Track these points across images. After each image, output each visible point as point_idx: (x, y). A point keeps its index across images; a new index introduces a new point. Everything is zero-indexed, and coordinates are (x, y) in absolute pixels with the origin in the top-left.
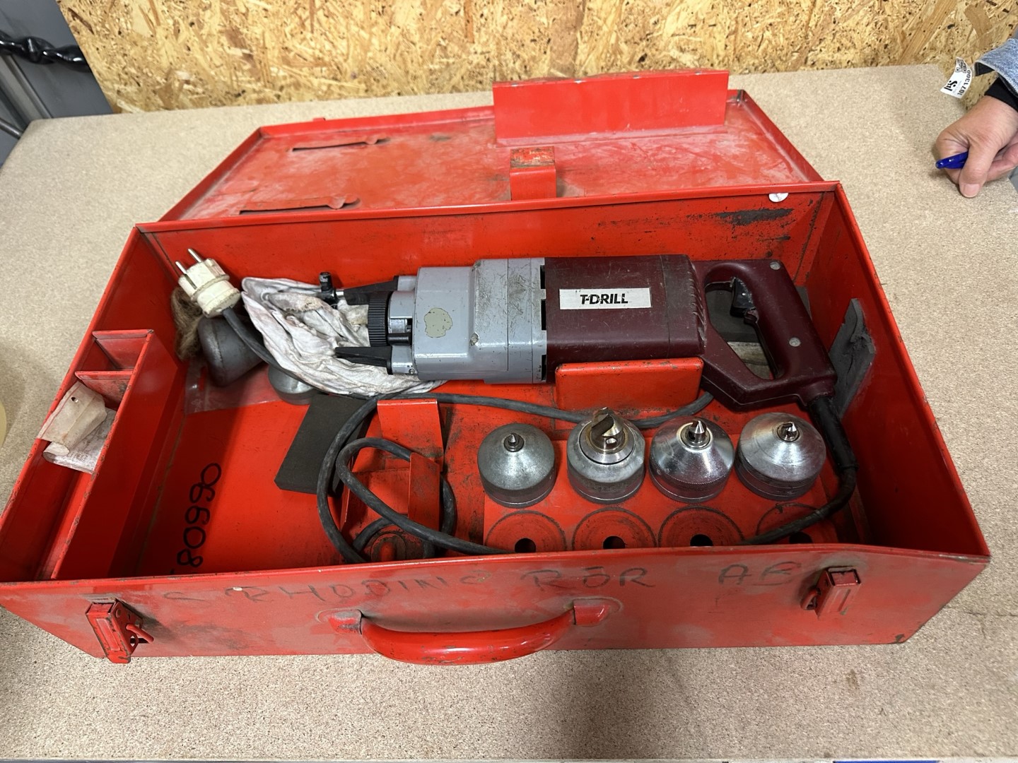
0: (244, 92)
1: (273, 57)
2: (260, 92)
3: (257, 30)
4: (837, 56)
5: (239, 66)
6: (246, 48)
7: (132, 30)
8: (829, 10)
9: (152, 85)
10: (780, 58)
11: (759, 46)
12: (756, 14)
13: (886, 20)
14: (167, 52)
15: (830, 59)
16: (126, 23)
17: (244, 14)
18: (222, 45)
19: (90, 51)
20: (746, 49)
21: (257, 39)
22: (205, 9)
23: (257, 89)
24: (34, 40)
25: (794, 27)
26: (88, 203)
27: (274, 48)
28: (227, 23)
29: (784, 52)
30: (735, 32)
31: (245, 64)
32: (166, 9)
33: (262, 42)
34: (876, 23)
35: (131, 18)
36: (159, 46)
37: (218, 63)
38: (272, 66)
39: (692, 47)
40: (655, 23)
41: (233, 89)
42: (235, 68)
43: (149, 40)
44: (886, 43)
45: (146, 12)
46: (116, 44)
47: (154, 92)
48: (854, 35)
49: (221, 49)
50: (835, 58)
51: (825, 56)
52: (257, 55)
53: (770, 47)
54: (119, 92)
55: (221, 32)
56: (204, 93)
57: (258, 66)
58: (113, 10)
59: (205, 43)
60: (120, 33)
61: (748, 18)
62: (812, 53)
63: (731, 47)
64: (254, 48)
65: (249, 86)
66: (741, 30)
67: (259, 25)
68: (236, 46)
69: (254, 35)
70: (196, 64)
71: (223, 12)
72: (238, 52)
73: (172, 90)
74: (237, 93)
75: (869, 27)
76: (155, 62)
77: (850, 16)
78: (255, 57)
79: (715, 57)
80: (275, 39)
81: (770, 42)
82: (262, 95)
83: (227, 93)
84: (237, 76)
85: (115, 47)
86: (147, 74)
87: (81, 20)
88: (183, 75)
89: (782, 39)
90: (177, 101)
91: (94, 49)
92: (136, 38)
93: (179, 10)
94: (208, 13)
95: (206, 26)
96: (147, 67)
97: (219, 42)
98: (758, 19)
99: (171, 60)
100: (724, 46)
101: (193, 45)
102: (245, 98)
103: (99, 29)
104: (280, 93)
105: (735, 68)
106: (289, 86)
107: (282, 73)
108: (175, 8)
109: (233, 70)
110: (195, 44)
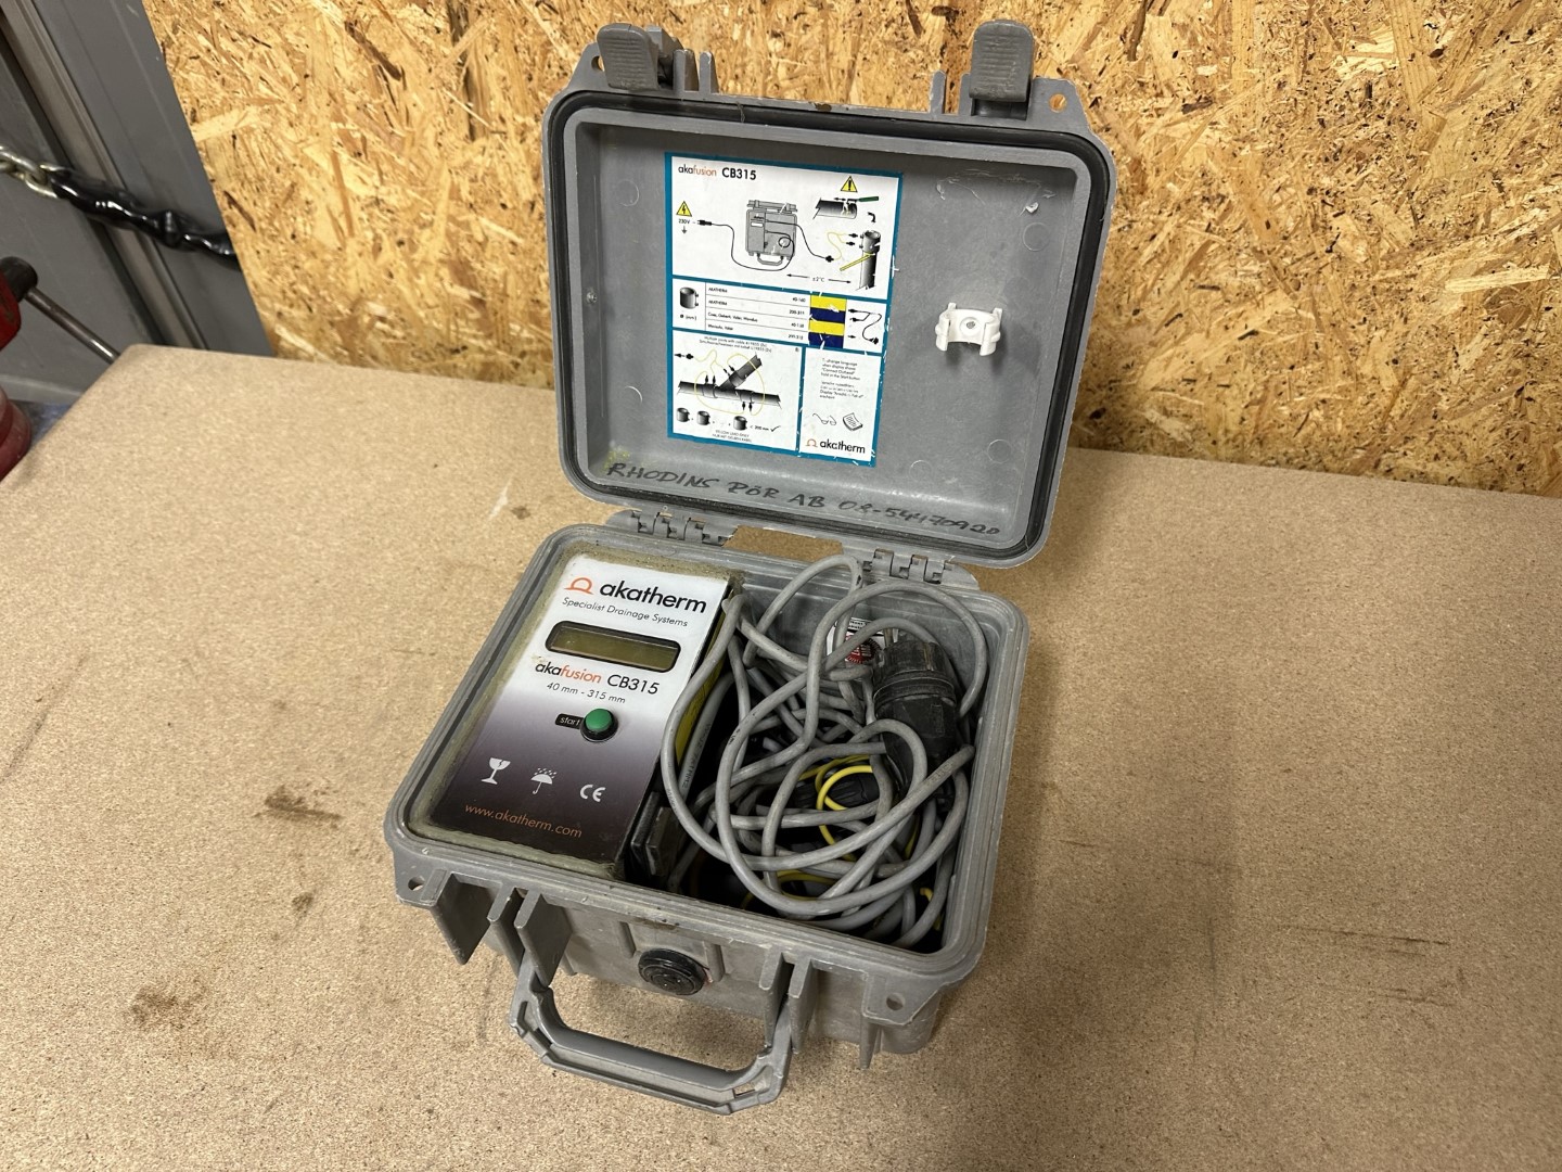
0: (465, 348)
1: (516, 310)
2: (488, 353)
3: (497, 270)
4: (1432, 467)
5: (463, 312)
6: (476, 289)
7: (312, 236)
8: (1428, 398)
9: (330, 314)
10: (1333, 452)
11: (1300, 429)
12: (1300, 382)
13: (1526, 429)
14: (358, 273)
15: (1420, 468)
16: (305, 224)
17: (480, 244)
18: (441, 279)
19: (246, 253)
20: (1276, 429)
21: (495, 281)
22: (423, 226)
23: (485, 348)
24: (175, 216)
25: (1364, 411)
26: (169, 505)
27: (518, 298)
28: (453, 252)
29: (1343, 444)
30: (1261, 402)
31: (472, 312)
32: (365, 217)
33: (501, 285)
34: (1508, 431)
35: (313, 219)
36: (348, 263)
37: (431, 302)
38: (513, 322)
39: (1183, 411)
40: (1128, 367)
41: (449, 341)
42: (456, 314)
43: (334, 253)
44: (1522, 462)
45: (336, 215)
46: (286, 251)
47: (332, 324)
48: (1467, 442)
49: (439, 285)
50: (1428, 470)
51: (1411, 463)
52: (492, 303)
53: (1318, 433)
54: (280, 314)
55: (441, 261)
56: (404, 338)
57: (492, 319)
58: (287, 204)
59: (415, 272)
60: (293, 237)
61: (1286, 386)
62: (1389, 454)
63: (1250, 423)
64: (488, 292)
65: (473, 341)
66: (1272, 400)
67: (500, 262)
68: (462, 284)
69: (491, 274)
70: (398, 298)
71: (448, 235)
72: (463, 293)
73: (358, 326)
74: (454, 347)
75: (1495, 435)
76: (339, 285)
77: (1464, 412)
78: (488, 305)
79: (1221, 432)
80: (521, 285)
81: (1318, 426)
82: (491, 358)
83: (440, 345)
84: (456, 325)
85: (283, 254)
86: (324, 299)
87: (241, 210)
88: (378, 309)
89: (1340, 426)
90: (362, 341)
91: (252, 251)
92: (316, 248)
93: (385, 222)
94: (427, 233)
95: (421, 249)
96: (326, 289)
97: (437, 275)
98: (1303, 390)
99: (362, 285)
100: (1238, 419)
101: (398, 272)
102: (465, 357)
103: (264, 225)
104: (519, 360)
105: (1253, 454)
106: (534, 353)
107: (525, 334)
108: (379, 218)
109: (453, 315)
110: (401, 270)
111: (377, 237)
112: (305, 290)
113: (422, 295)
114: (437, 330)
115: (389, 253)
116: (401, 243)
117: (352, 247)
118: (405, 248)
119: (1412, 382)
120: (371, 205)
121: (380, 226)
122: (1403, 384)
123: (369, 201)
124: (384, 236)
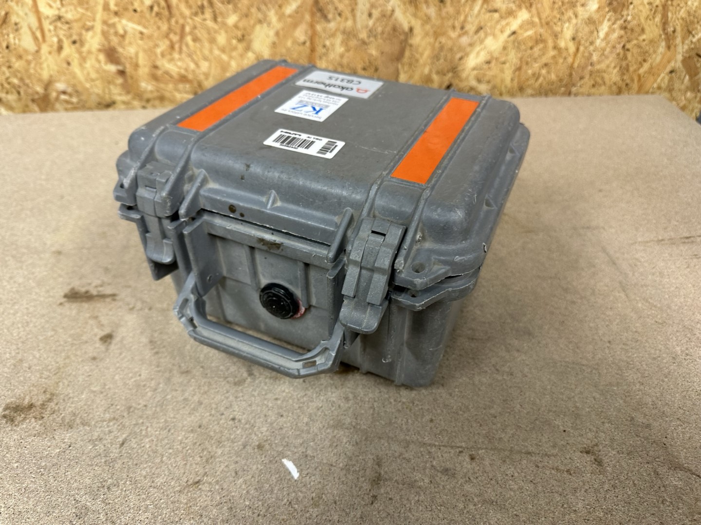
111: (60, 41)
112: (15, 81)
113: (88, 74)
114: (98, 95)
115: (68, 50)
116: (74, 42)
117: (45, 49)
118: (77, 45)
119: (582, 48)
120: (55, 21)
121: (61, 33)
122: (578, 49)
123: (54, 18)
124: (64, 39)
